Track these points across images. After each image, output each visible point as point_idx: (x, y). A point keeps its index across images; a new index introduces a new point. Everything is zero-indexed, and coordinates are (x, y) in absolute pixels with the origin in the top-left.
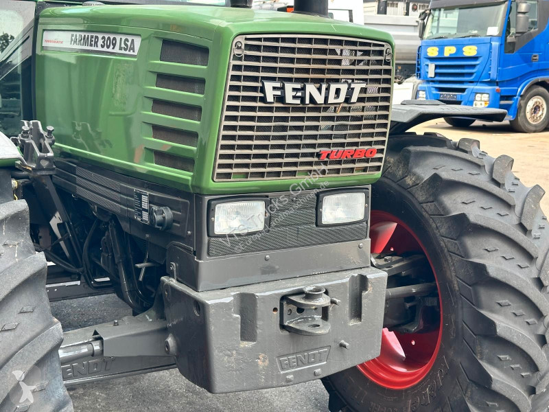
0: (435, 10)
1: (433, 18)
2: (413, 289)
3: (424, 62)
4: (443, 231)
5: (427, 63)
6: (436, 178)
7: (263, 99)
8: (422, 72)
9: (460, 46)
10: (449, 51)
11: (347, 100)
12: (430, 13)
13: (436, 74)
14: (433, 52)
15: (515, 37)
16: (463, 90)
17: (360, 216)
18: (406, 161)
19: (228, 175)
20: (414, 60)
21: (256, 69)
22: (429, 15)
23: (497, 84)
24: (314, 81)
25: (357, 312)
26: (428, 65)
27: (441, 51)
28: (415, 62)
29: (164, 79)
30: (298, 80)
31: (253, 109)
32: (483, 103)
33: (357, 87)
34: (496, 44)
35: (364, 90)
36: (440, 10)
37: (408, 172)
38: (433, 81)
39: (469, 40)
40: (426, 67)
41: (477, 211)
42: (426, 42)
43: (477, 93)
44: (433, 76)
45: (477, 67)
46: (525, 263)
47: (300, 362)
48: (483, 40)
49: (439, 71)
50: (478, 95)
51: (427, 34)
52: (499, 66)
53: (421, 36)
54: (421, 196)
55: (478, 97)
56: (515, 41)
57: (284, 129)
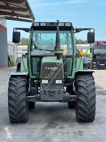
19: (43, 77)
21: (45, 66)
25: (59, 94)
31: (44, 70)
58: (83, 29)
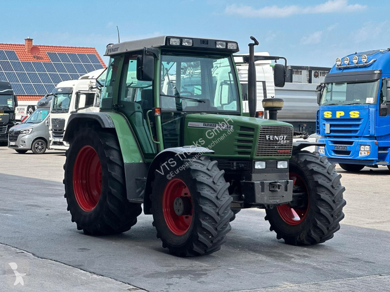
0: (328, 84)
1: (327, 90)
2: (301, 194)
3: (322, 122)
4: (308, 174)
5: (324, 123)
6: (306, 160)
7: (266, 139)
8: (321, 129)
9: (347, 111)
10: (340, 114)
11: (283, 139)
12: (325, 86)
13: (331, 131)
14: (328, 115)
15: (387, 105)
16: (351, 143)
17: (286, 167)
18: (298, 157)
19: (258, 155)
20: (314, 119)
21: (264, 133)
22: (324, 88)
23: (375, 138)
24: (276, 135)
25: (286, 190)
26: (325, 125)
27: (334, 114)
28: (316, 121)
29: (240, 135)
30: (273, 135)
31: (264, 141)
32: (366, 152)
33: (285, 136)
34: (372, 110)
35: (286, 137)
36: (332, 84)
37: (298, 160)
38: (328, 136)
39: (354, 106)
40: (323, 125)
41: (316, 168)
42: (323, 107)
43: (361, 145)
44: (329, 132)
45: (360, 126)
46: (328, 181)
47: (274, 199)
48: (363, 106)
49: (333, 128)
50: (362, 146)
51: (323, 102)
52: (376, 125)
53: (319, 103)
54: (302, 166)
55: (362, 148)
56: (386, 107)
57: (270, 145)
58: (261, 58)
